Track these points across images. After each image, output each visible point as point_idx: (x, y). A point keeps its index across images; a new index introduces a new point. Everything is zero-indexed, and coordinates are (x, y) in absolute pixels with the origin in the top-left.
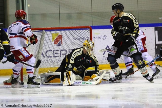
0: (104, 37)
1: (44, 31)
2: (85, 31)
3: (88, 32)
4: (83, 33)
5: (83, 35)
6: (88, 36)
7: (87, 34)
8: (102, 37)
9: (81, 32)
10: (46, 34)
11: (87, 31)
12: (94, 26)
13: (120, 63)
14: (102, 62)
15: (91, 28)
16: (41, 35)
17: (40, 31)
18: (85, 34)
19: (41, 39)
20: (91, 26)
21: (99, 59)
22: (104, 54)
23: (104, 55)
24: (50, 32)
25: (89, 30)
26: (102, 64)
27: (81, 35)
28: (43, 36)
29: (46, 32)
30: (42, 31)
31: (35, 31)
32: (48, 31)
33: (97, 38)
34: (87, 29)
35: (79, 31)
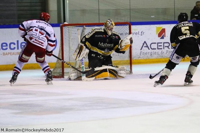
0: (142, 33)
1: (85, 26)
2: (124, 26)
3: (128, 28)
4: (122, 28)
5: (122, 31)
6: (127, 31)
7: (126, 30)
8: (140, 33)
9: (121, 28)
10: (86, 29)
11: (126, 27)
12: (132, 22)
13: (157, 58)
14: (140, 57)
15: (130, 24)
16: (82, 30)
17: (80, 27)
18: (124, 30)
19: (82, 34)
20: (130, 22)
21: (136, 54)
22: (141, 49)
23: (141, 51)
24: (90, 27)
25: (128, 26)
26: (140, 58)
27: (120, 31)
28: (83, 31)
29: (87, 27)
30: (83, 26)
31: (76, 27)
32: (88, 26)
33: (135, 34)
34: (126, 25)
35: (119, 27)
